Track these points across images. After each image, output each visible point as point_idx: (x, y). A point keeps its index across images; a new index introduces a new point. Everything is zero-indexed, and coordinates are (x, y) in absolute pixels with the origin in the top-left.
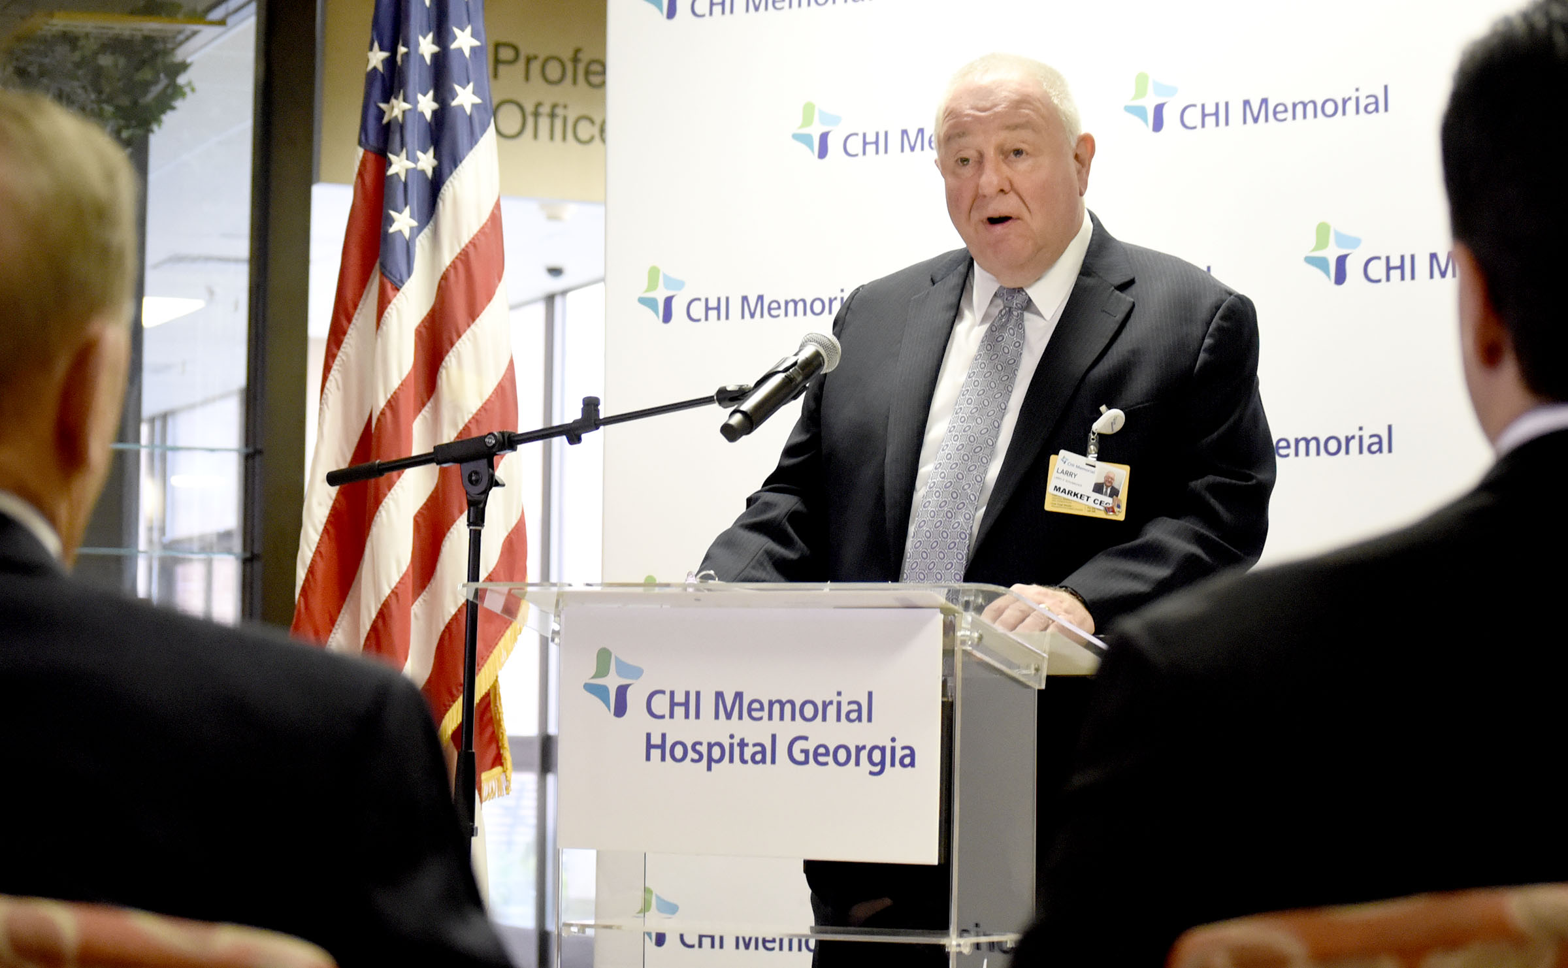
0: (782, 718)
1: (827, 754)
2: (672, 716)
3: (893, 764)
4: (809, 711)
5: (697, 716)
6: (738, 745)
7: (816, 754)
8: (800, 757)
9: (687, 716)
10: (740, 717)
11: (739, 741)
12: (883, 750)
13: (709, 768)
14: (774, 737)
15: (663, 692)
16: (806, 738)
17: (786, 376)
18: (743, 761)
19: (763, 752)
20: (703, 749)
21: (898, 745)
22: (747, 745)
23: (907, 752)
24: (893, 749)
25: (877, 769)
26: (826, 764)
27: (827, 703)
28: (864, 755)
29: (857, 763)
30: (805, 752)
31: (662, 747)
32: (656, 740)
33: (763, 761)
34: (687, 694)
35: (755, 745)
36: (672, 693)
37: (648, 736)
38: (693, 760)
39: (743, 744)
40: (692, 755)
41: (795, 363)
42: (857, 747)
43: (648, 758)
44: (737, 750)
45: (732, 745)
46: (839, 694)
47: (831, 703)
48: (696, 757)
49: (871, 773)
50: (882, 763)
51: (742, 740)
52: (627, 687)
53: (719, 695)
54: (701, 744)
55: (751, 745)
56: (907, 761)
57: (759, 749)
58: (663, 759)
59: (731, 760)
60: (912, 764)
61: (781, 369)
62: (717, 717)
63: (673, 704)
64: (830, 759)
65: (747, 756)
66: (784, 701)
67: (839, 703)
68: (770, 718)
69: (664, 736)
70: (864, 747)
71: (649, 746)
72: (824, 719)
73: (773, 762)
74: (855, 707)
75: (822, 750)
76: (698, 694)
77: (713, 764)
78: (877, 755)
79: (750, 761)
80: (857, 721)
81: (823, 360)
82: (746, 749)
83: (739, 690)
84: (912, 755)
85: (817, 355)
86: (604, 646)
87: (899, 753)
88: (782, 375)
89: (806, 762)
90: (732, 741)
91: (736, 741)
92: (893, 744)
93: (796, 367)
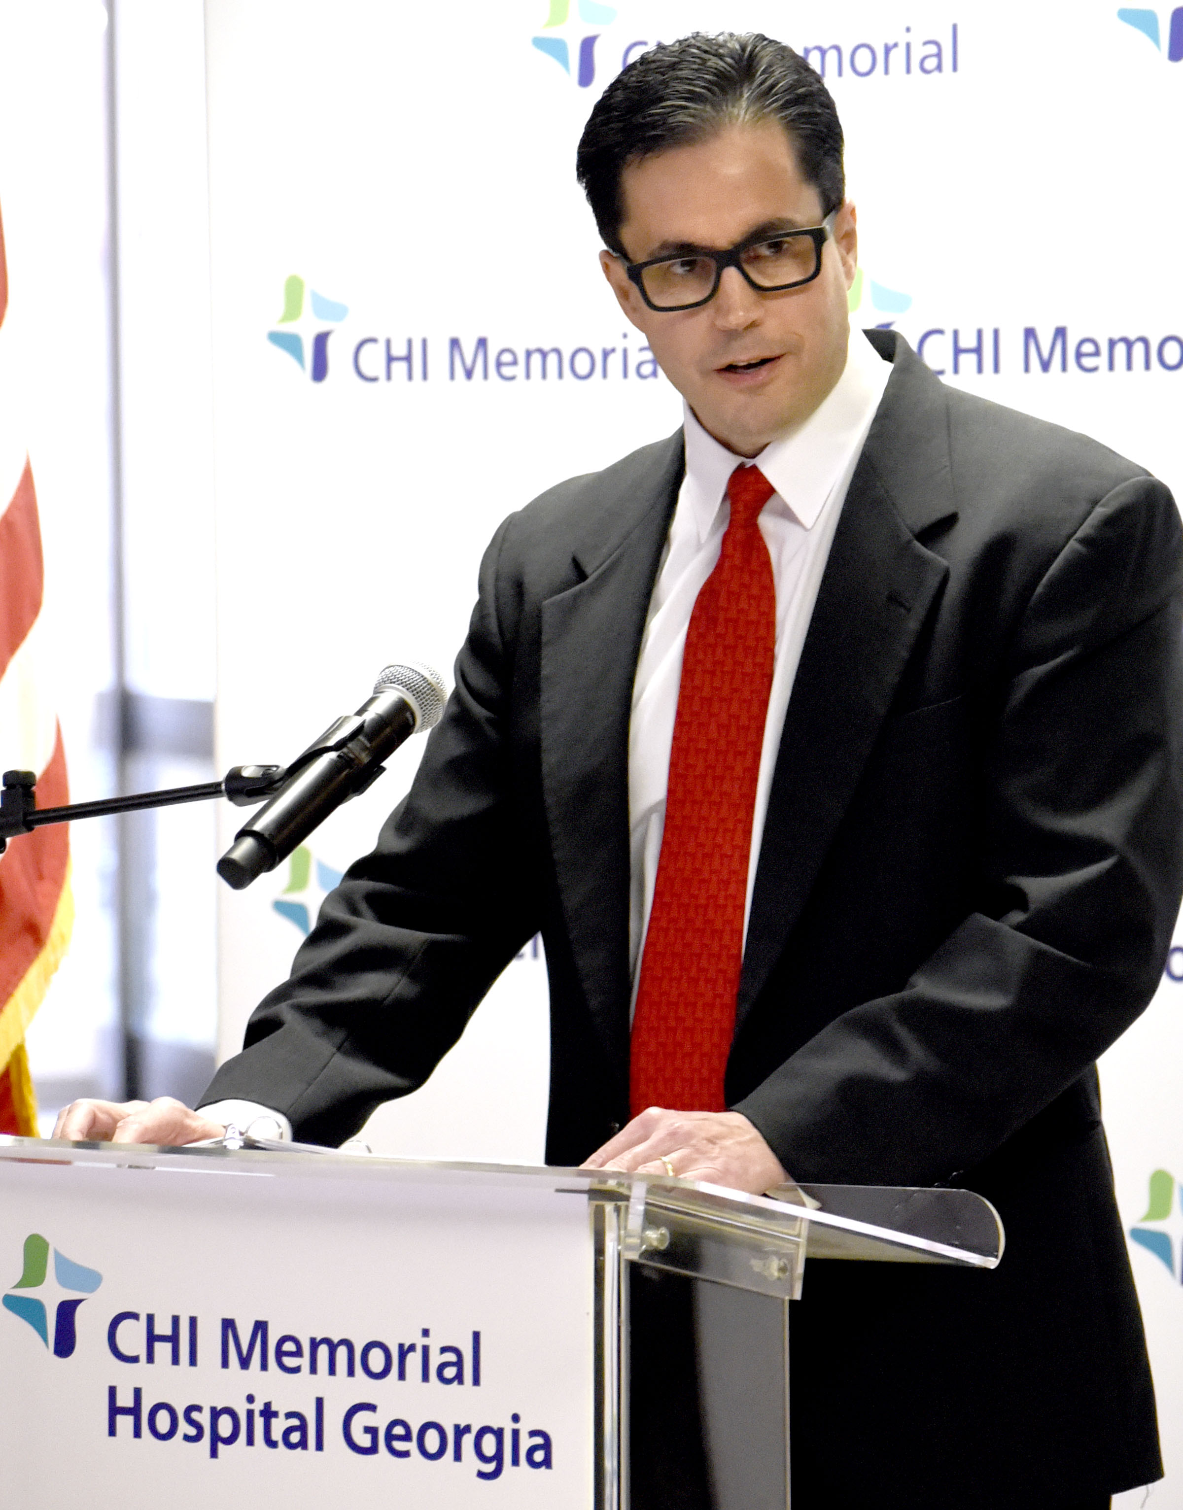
0: (332, 1371)
1: (407, 1437)
2: (150, 1359)
3: (515, 1462)
4: (376, 1360)
5: (193, 1361)
6: (263, 1413)
7: (390, 1437)
8: (364, 1441)
9: (176, 1360)
10: (264, 1367)
11: (262, 1408)
12: (499, 1434)
13: (214, 1453)
14: (320, 1402)
15: (135, 1316)
16: (372, 1408)
17: (339, 756)
18: (271, 1443)
19: (302, 1428)
20: (204, 1418)
21: (524, 1428)
22: (275, 1414)
23: (539, 1440)
24: (516, 1433)
25: (490, 1468)
26: (405, 1454)
27: (406, 1347)
28: (468, 1441)
29: (458, 1457)
30: (372, 1431)
31: (135, 1411)
32: (125, 1400)
33: (303, 1444)
34: (176, 1320)
35: (289, 1415)
36: (150, 1318)
37: (112, 1391)
38: (187, 1438)
39: (268, 1413)
40: (184, 1428)
41: (360, 730)
42: (457, 1427)
43: (112, 1432)
44: (259, 1422)
45: (250, 1413)
46: (426, 1333)
47: (412, 1348)
48: (192, 1432)
49: (481, 1475)
50: (498, 1457)
51: (268, 1405)
52: (74, 1304)
53: (228, 1325)
54: (198, 1408)
55: (282, 1415)
56: (539, 1456)
57: (295, 1422)
58: (137, 1434)
59: (250, 1441)
60: (547, 1462)
61: (331, 743)
62: (225, 1364)
63: (152, 1338)
64: (411, 1446)
65: (277, 1435)
66: (336, 1340)
67: (426, 1349)
68: (313, 1370)
69: (138, 1392)
70: (467, 1429)
71: (115, 1411)
72: (402, 1376)
73: (319, 1446)
74: (451, 1357)
75: (399, 1430)
76: (193, 1321)
77: (220, 1446)
78: (489, 1445)
79: (281, 1444)
80: (456, 1383)
81: (413, 714)
82: (274, 1421)
83: (261, 1318)
84: (547, 1446)
85: (402, 707)
86: (34, 1232)
87: (526, 1443)
88: (333, 755)
89: (373, 1450)
90: (251, 1407)
91: (258, 1406)
92: (516, 1426)
93: (361, 738)
